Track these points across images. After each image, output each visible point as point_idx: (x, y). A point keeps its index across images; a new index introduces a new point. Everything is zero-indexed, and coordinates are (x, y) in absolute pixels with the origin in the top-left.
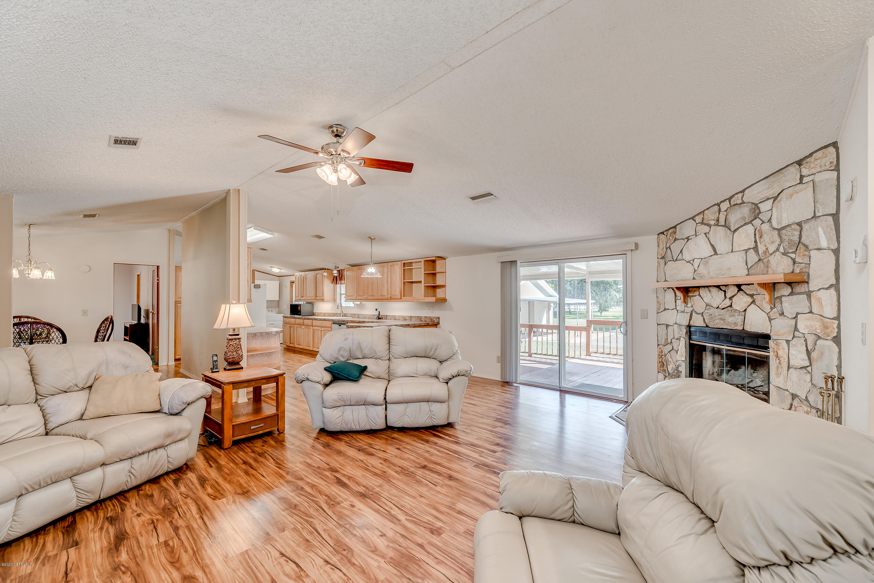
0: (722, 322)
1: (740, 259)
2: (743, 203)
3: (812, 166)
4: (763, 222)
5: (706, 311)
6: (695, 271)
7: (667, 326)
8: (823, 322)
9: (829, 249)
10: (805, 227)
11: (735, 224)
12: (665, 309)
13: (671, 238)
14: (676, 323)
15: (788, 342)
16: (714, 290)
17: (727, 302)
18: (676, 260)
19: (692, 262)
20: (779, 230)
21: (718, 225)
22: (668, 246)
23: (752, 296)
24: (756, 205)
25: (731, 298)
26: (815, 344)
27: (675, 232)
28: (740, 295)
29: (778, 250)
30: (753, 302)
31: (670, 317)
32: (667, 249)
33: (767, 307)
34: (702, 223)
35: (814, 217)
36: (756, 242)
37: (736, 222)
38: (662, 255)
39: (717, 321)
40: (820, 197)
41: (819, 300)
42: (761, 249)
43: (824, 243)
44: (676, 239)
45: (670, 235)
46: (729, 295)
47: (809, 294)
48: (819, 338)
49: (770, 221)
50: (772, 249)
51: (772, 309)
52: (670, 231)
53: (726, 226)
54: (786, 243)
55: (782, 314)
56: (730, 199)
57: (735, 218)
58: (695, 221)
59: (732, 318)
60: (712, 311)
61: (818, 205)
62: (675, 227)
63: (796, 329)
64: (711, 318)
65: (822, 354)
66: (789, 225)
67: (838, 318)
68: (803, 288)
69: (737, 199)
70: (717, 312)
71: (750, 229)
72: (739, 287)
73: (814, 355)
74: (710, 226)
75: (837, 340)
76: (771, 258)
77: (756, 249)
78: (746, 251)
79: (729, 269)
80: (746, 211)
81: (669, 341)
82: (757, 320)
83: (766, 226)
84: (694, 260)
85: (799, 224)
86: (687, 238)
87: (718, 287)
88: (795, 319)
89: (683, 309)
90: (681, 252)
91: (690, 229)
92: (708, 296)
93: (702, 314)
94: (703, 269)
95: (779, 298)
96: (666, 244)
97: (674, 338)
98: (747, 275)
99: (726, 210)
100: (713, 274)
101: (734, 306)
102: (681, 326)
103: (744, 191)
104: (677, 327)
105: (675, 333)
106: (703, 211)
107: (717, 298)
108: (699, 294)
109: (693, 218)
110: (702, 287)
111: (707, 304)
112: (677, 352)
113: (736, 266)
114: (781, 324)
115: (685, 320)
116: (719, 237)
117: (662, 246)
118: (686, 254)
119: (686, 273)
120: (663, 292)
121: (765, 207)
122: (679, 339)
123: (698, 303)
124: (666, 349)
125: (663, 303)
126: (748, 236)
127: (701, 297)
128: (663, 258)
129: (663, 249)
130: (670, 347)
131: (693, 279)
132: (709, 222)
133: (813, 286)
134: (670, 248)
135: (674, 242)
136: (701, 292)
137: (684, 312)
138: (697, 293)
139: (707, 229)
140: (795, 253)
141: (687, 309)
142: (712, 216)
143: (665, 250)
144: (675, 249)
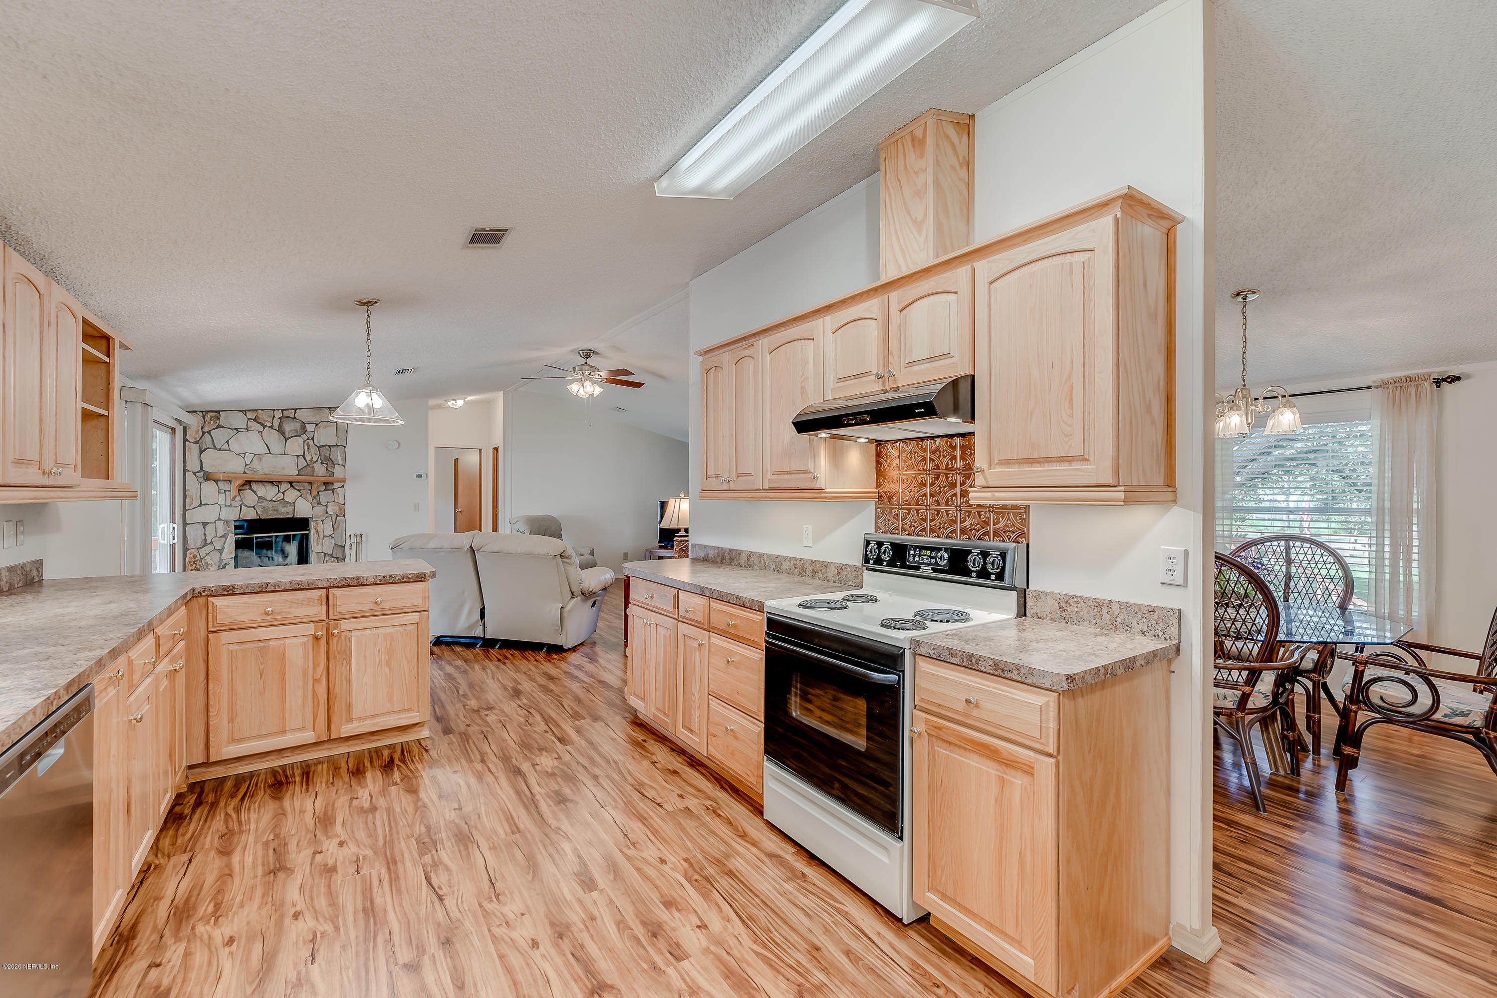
0: (275, 512)
1: (293, 462)
2: (295, 418)
4: (308, 439)
5: (259, 504)
6: (246, 465)
7: (205, 524)
8: (339, 506)
9: (342, 465)
10: (333, 449)
12: (201, 505)
13: (212, 422)
14: (219, 519)
15: (322, 521)
16: (269, 486)
17: (281, 496)
18: (220, 450)
19: (243, 455)
20: (319, 447)
21: (271, 427)
22: (206, 429)
23: (299, 491)
24: (304, 424)
25: (283, 493)
26: (336, 520)
27: (218, 418)
28: (291, 490)
29: (317, 460)
30: (301, 496)
31: (208, 514)
32: (204, 433)
33: (310, 498)
34: (255, 420)
35: (336, 445)
36: (305, 451)
37: (290, 432)
38: (196, 438)
39: (270, 512)
40: (340, 434)
41: (338, 494)
42: (308, 458)
43: (340, 462)
44: (219, 427)
45: (211, 420)
46: (282, 490)
47: (333, 490)
48: (337, 516)
49: (313, 439)
50: (315, 459)
51: (313, 500)
52: (210, 414)
53: (281, 431)
54: (322, 457)
55: (319, 503)
56: (283, 410)
57: (288, 427)
58: (246, 415)
59: (285, 509)
60: (264, 504)
61: (339, 439)
62: (218, 412)
63: (327, 513)
64: (265, 510)
65: (339, 525)
66: (324, 446)
67: (344, 504)
68: (331, 487)
69: (291, 414)
70: (270, 504)
71: (300, 440)
72: (291, 483)
73: (335, 526)
74: (264, 427)
75: (344, 516)
76: (315, 465)
77: (304, 456)
78: (298, 456)
79: (283, 468)
80: (298, 425)
81: (209, 541)
82: (303, 509)
83: (311, 442)
84: (245, 454)
85: (329, 446)
86: (236, 429)
87: (272, 482)
88: (326, 505)
89: (228, 503)
90: (227, 442)
91: (239, 421)
92: (261, 490)
93: (254, 507)
94: (256, 464)
95: (318, 492)
96: (202, 428)
97: (216, 536)
98: (297, 475)
99: (280, 418)
100: (266, 471)
101: (286, 499)
102: (227, 522)
103: (296, 410)
104: (220, 523)
105: (218, 531)
106: (257, 410)
107: (269, 492)
108: (251, 488)
109: (244, 412)
110: (255, 481)
111: (260, 498)
112: (221, 551)
113: (288, 467)
114: (319, 510)
115: (232, 515)
116: (273, 437)
117: (196, 429)
118: (234, 446)
119: (235, 466)
120: (198, 486)
121: (310, 428)
122: (225, 536)
123: (249, 497)
124: (203, 552)
125: (198, 498)
126: (299, 446)
127: (253, 491)
128: (196, 442)
129: (197, 432)
130: (209, 548)
131: (245, 473)
132: (263, 422)
133: (336, 485)
134: (209, 432)
135: (216, 428)
136: (254, 486)
137: (230, 506)
138: (248, 487)
139: (260, 428)
140: (327, 464)
141: (234, 503)
142: (265, 417)
143: (201, 434)
144: (219, 436)
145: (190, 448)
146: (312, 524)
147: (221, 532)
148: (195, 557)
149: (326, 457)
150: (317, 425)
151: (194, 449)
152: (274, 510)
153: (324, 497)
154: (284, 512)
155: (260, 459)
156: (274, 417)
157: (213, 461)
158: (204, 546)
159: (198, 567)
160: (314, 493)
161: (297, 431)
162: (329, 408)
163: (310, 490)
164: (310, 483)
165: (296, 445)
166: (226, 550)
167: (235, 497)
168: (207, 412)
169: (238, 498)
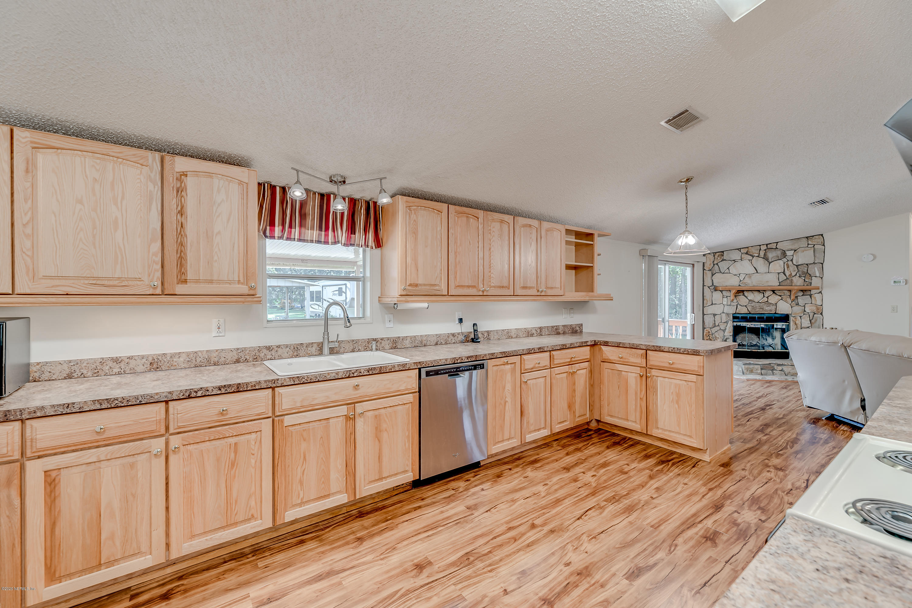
0: (761, 310)
1: (775, 277)
2: (777, 248)
3: (813, 241)
4: (788, 261)
5: (749, 304)
6: (741, 281)
7: (715, 315)
8: (816, 307)
9: (819, 277)
10: (810, 266)
11: (772, 259)
12: (712, 304)
13: (719, 258)
14: (723, 313)
15: (800, 317)
16: (756, 293)
17: (765, 299)
18: (724, 273)
19: (738, 275)
20: (797, 266)
21: (758, 256)
22: (715, 263)
23: (780, 296)
24: (785, 251)
25: (767, 297)
26: (813, 316)
27: (723, 255)
28: (774, 295)
29: (796, 275)
30: (782, 299)
31: (717, 309)
32: (714, 265)
33: (790, 301)
34: (747, 253)
35: (814, 263)
36: (784, 270)
38: (709, 268)
39: (757, 310)
40: (817, 255)
41: (815, 298)
42: (787, 273)
43: (818, 275)
44: (723, 260)
45: (718, 256)
46: (766, 295)
47: (811, 295)
48: (815, 314)
49: (792, 260)
50: (793, 274)
51: (792, 302)
52: (718, 254)
53: (766, 258)
54: (800, 272)
55: (798, 304)
56: (767, 245)
57: (771, 255)
58: (740, 251)
59: (769, 308)
60: (754, 304)
61: (816, 258)
62: (723, 252)
63: (805, 311)
64: (753, 308)
65: (816, 320)
66: (802, 264)
67: (822, 305)
68: (808, 293)
69: (774, 246)
70: (757, 305)
71: (781, 262)
73: (813, 321)
74: (753, 257)
75: (821, 314)
76: (793, 278)
77: (784, 273)
78: (779, 273)
79: (767, 282)
80: (779, 253)
81: (717, 324)
82: (783, 308)
83: (790, 263)
84: (740, 274)
85: (807, 264)
86: (734, 260)
87: (759, 291)
88: (804, 306)
89: (729, 303)
90: (728, 268)
91: (736, 255)
92: (751, 296)
93: (746, 306)
94: (747, 280)
95: (797, 297)
96: (713, 262)
97: (721, 322)
98: (779, 286)
99: (765, 250)
100: (754, 284)
101: (770, 301)
102: (728, 314)
103: (777, 243)
104: (724, 315)
105: (723, 319)
106: (748, 247)
107: (758, 297)
108: (744, 295)
109: (739, 249)
110: (746, 291)
111: (750, 300)
112: (724, 331)
113: (772, 280)
114: (797, 309)
115: (731, 310)
116: (760, 263)
117: (710, 263)
118: (733, 270)
119: (733, 282)
120: (710, 293)
121: (789, 253)
122: (726, 322)
123: (742, 300)
124: (714, 330)
125: (711, 300)
126: (780, 266)
127: (745, 296)
128: (710, 270)
129: (711, 264)
130: (718, 328)
131: (739, 285)
132: (752, 254)
133: (813, 292)
134: (717, 264)
135: (722, 261)
136: (746, 293)
137: (730, 305)
138: (742, 294)
139: (750, 258)
140: (805, 277)
141: (732, 304)
142: (755, 251)
143: (712, 265)
144: (723, 266)
145: (706, 274)
146: (791, 318)
147: (724, 320)
148: (709, 332)
149: (803, 273)
150: (795, 251)
151: (709, 274)
152: (760, 308)
153: (802, 300)
154: (768, 310)
155: (750, 277)
156: (760, 249)
157: (719, 280)
158: (714, 327)
159: (711, 338)
160: (793, 297)
161: (778, 257)
162: (807, 237)
163: (790, 296)
164: (790, 291)
165: (778, 266)
166: (727, 330)
167: (733, 300)
168: (716, 253)
169: (735, 301)
